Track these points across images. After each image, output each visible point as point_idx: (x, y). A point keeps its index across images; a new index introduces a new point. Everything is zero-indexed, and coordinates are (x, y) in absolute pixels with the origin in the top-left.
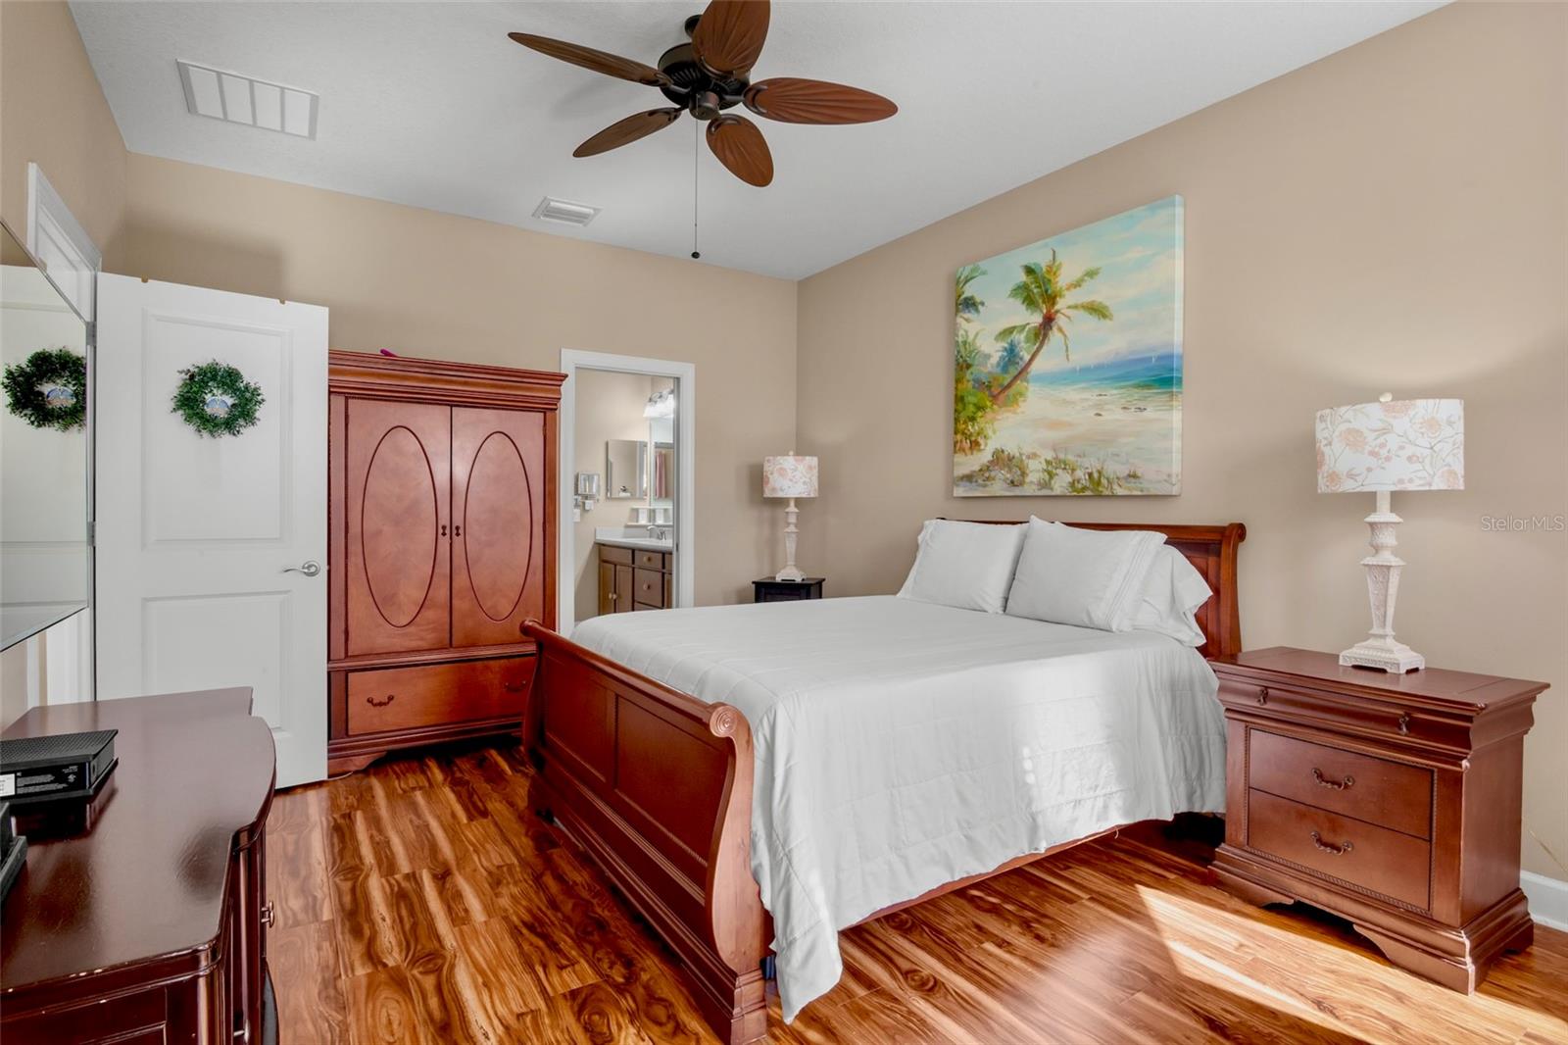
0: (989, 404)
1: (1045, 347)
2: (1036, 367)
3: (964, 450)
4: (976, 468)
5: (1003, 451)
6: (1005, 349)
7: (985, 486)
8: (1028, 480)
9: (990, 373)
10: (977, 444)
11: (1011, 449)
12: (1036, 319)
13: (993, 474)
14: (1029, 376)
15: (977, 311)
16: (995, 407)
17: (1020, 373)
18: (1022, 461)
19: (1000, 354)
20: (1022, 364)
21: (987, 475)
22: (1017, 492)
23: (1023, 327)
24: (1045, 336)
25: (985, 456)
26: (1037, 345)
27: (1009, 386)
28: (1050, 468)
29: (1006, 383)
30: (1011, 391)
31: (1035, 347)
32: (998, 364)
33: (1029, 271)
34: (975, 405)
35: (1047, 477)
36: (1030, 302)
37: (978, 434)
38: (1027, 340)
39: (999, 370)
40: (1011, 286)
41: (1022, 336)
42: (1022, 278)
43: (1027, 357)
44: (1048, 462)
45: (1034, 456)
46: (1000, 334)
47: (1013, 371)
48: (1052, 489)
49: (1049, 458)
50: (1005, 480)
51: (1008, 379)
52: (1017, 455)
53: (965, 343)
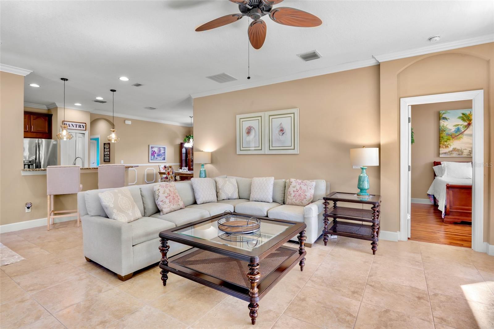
0: (451, 139)
1: (468, 129)
2: (465, 133)
3: (443, 148)
4: (448, 151)
5: (456, 148)
6: (456, 128)
7: (450, 155)
8: (464, 154)
9: (451, 133)
10: (448, 147)
11: (458, 148)
12: (466, 124)
13: (453, 153)
14: (464, 134)
15: (447, 120)
16: (453, 140)
17: (461, 133)
18: (462, 150)
19: (455, 129)
20: (461, 132)
21: (451, 153)
22: (461, 156)
23: (462, 125)
24: (468, 127)
25: (451, 148)
26: (466, 128)
27: (458, 136)
28: (470, 152)
29: (457, 135)
30: (458, 137)
31: (465, 129)
32: (454, 131)
33: (463, 114)
34: (447, 139)
35: (469, 153)
36: (464, 120)
37: (448, 145)
38: (463, 127)
39: (454, 132)
40: (458, 116)
41: (462, 126)
42: (462, 115)
43: (463, 131)
44: (469, 151)
45: (466, 149)
46: (455, 125)
47: (458, 133)
48: (471, 156)
49: (470, 150)
50: (457, 154)
51: (457, 134)
52: (460, 149)
53: (443, 126)
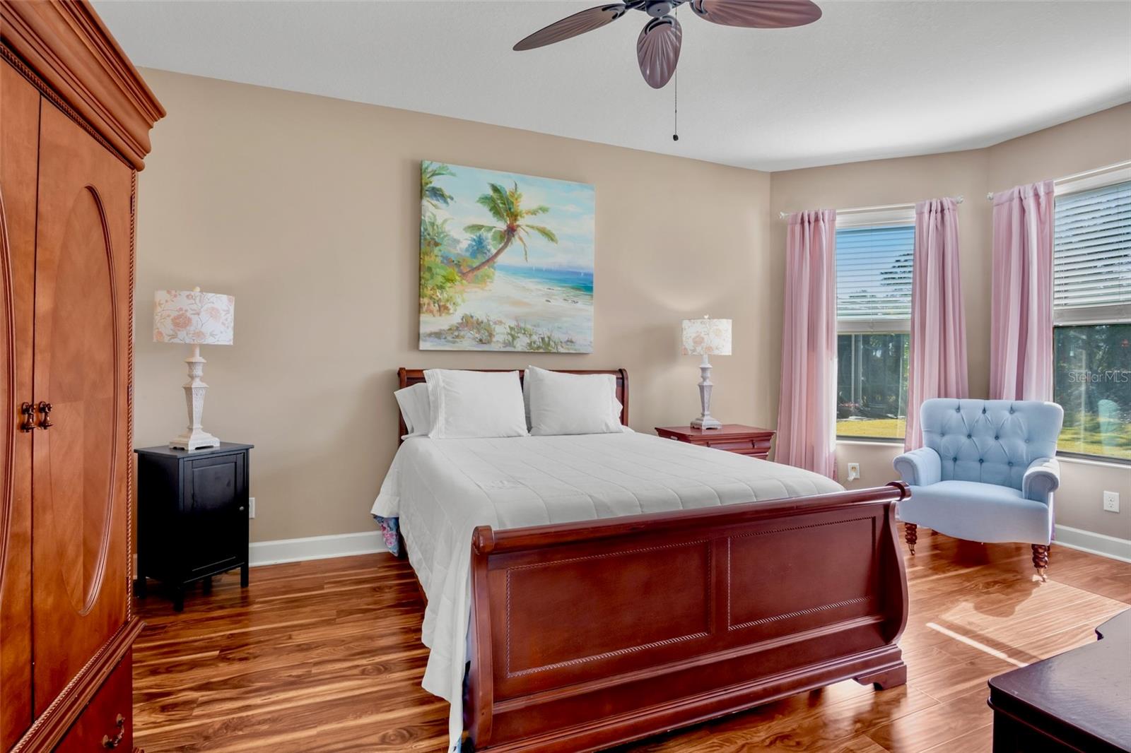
0: (457, 278)
1: (508, 248)
2: (501, 259)
3: (431, 312)
4: (446, 327)
5: (472, 317)
6: (474, 240)
7: (454, 342)
8: (494, 339)
9: (458, 254)
10: (446, 308)
11: (479, 315)
12: (502, 226)
13: (462, 333)
14: (495, 265)
15: (446, 202)
16: (464, 282)
17: (488, 261)
18: (489, 325)
19: (469, 242)
20: (489, 255)
21: (456, 333)
22: (485, 348)
23: (490, 229)
24: (509, 240)
25: (455, 318)
26: (503, 244)
27: (478, 268)
28: (513, 333)
29: (474, 266)
30: (479, 273)
31: (501, 246)
32: (467, 250)
33: (495, 189)
34: (444, 276)
35: (510, 338)
36: (496, 211)
37: (448, 301)
38: (494, 238)
39: (468, 254)
40: (479, 195)
41: (490, 235)
42: (490, 192)
43: (494, 251)
44: (511, 328)
45: (501, 323)
46: (469, 227)
47: (481, 259)
48: (515, 347)
49: (512, 326)
50: (474, 339)
51: (476, 263)
52: (485, 321)
53: (433, 224)
